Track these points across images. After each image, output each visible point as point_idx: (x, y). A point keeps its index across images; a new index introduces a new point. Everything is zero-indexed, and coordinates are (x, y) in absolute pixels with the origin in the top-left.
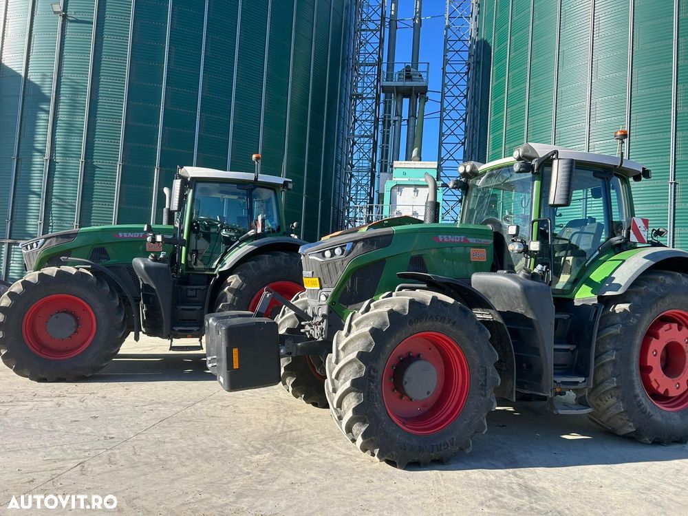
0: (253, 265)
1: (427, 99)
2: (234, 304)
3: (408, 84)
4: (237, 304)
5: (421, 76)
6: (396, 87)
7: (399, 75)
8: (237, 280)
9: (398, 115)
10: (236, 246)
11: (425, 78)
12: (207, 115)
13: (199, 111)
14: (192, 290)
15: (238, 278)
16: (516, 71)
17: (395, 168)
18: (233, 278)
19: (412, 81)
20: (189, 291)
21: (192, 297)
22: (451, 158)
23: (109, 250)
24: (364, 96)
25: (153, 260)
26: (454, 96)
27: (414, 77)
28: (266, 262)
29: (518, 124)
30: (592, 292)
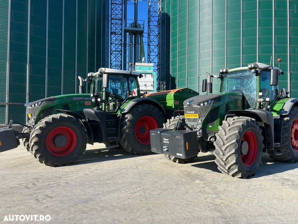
0: (136, 110)
1: (143, 36)
2: (130, 126)
3: (136, 29)
4: (131, 126)
5: (140, 26)
6: (131, 30)
7: (131, 25)
8: (130, 116)
9: (131, 43)
10: (125, 102)
11: (142, 27)
12: (51, 39)
13: (47, 37)
14: (109, 121)
15: (131, 115)
16: (182, 27)
17: (136, 66)
18: (128, 115)
19: (137, 28)
20: (108, 122)
21: (109, 124)
22: (153, 62)
23: (70, 105)
24: (117, 33)
25: (97, 110)
26: (154, 35)
27: (137, 26)
28: (140, 108)
29: (183, 49)
30: (277, 114)
